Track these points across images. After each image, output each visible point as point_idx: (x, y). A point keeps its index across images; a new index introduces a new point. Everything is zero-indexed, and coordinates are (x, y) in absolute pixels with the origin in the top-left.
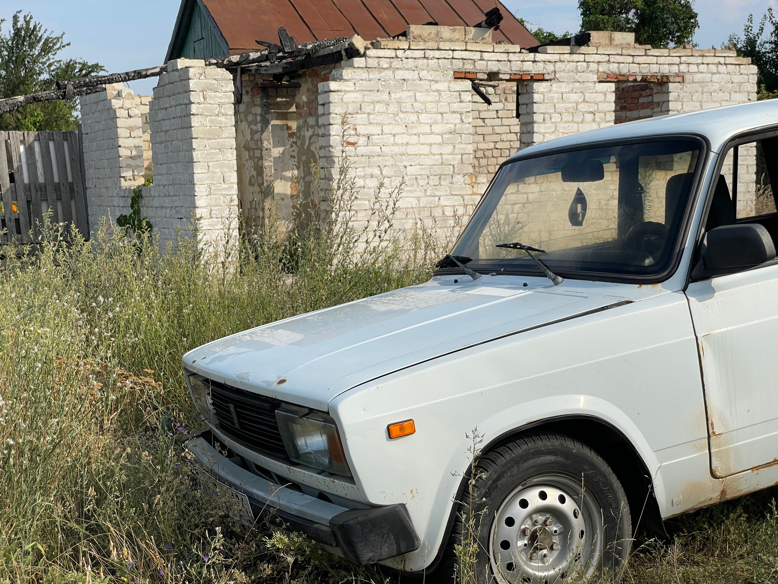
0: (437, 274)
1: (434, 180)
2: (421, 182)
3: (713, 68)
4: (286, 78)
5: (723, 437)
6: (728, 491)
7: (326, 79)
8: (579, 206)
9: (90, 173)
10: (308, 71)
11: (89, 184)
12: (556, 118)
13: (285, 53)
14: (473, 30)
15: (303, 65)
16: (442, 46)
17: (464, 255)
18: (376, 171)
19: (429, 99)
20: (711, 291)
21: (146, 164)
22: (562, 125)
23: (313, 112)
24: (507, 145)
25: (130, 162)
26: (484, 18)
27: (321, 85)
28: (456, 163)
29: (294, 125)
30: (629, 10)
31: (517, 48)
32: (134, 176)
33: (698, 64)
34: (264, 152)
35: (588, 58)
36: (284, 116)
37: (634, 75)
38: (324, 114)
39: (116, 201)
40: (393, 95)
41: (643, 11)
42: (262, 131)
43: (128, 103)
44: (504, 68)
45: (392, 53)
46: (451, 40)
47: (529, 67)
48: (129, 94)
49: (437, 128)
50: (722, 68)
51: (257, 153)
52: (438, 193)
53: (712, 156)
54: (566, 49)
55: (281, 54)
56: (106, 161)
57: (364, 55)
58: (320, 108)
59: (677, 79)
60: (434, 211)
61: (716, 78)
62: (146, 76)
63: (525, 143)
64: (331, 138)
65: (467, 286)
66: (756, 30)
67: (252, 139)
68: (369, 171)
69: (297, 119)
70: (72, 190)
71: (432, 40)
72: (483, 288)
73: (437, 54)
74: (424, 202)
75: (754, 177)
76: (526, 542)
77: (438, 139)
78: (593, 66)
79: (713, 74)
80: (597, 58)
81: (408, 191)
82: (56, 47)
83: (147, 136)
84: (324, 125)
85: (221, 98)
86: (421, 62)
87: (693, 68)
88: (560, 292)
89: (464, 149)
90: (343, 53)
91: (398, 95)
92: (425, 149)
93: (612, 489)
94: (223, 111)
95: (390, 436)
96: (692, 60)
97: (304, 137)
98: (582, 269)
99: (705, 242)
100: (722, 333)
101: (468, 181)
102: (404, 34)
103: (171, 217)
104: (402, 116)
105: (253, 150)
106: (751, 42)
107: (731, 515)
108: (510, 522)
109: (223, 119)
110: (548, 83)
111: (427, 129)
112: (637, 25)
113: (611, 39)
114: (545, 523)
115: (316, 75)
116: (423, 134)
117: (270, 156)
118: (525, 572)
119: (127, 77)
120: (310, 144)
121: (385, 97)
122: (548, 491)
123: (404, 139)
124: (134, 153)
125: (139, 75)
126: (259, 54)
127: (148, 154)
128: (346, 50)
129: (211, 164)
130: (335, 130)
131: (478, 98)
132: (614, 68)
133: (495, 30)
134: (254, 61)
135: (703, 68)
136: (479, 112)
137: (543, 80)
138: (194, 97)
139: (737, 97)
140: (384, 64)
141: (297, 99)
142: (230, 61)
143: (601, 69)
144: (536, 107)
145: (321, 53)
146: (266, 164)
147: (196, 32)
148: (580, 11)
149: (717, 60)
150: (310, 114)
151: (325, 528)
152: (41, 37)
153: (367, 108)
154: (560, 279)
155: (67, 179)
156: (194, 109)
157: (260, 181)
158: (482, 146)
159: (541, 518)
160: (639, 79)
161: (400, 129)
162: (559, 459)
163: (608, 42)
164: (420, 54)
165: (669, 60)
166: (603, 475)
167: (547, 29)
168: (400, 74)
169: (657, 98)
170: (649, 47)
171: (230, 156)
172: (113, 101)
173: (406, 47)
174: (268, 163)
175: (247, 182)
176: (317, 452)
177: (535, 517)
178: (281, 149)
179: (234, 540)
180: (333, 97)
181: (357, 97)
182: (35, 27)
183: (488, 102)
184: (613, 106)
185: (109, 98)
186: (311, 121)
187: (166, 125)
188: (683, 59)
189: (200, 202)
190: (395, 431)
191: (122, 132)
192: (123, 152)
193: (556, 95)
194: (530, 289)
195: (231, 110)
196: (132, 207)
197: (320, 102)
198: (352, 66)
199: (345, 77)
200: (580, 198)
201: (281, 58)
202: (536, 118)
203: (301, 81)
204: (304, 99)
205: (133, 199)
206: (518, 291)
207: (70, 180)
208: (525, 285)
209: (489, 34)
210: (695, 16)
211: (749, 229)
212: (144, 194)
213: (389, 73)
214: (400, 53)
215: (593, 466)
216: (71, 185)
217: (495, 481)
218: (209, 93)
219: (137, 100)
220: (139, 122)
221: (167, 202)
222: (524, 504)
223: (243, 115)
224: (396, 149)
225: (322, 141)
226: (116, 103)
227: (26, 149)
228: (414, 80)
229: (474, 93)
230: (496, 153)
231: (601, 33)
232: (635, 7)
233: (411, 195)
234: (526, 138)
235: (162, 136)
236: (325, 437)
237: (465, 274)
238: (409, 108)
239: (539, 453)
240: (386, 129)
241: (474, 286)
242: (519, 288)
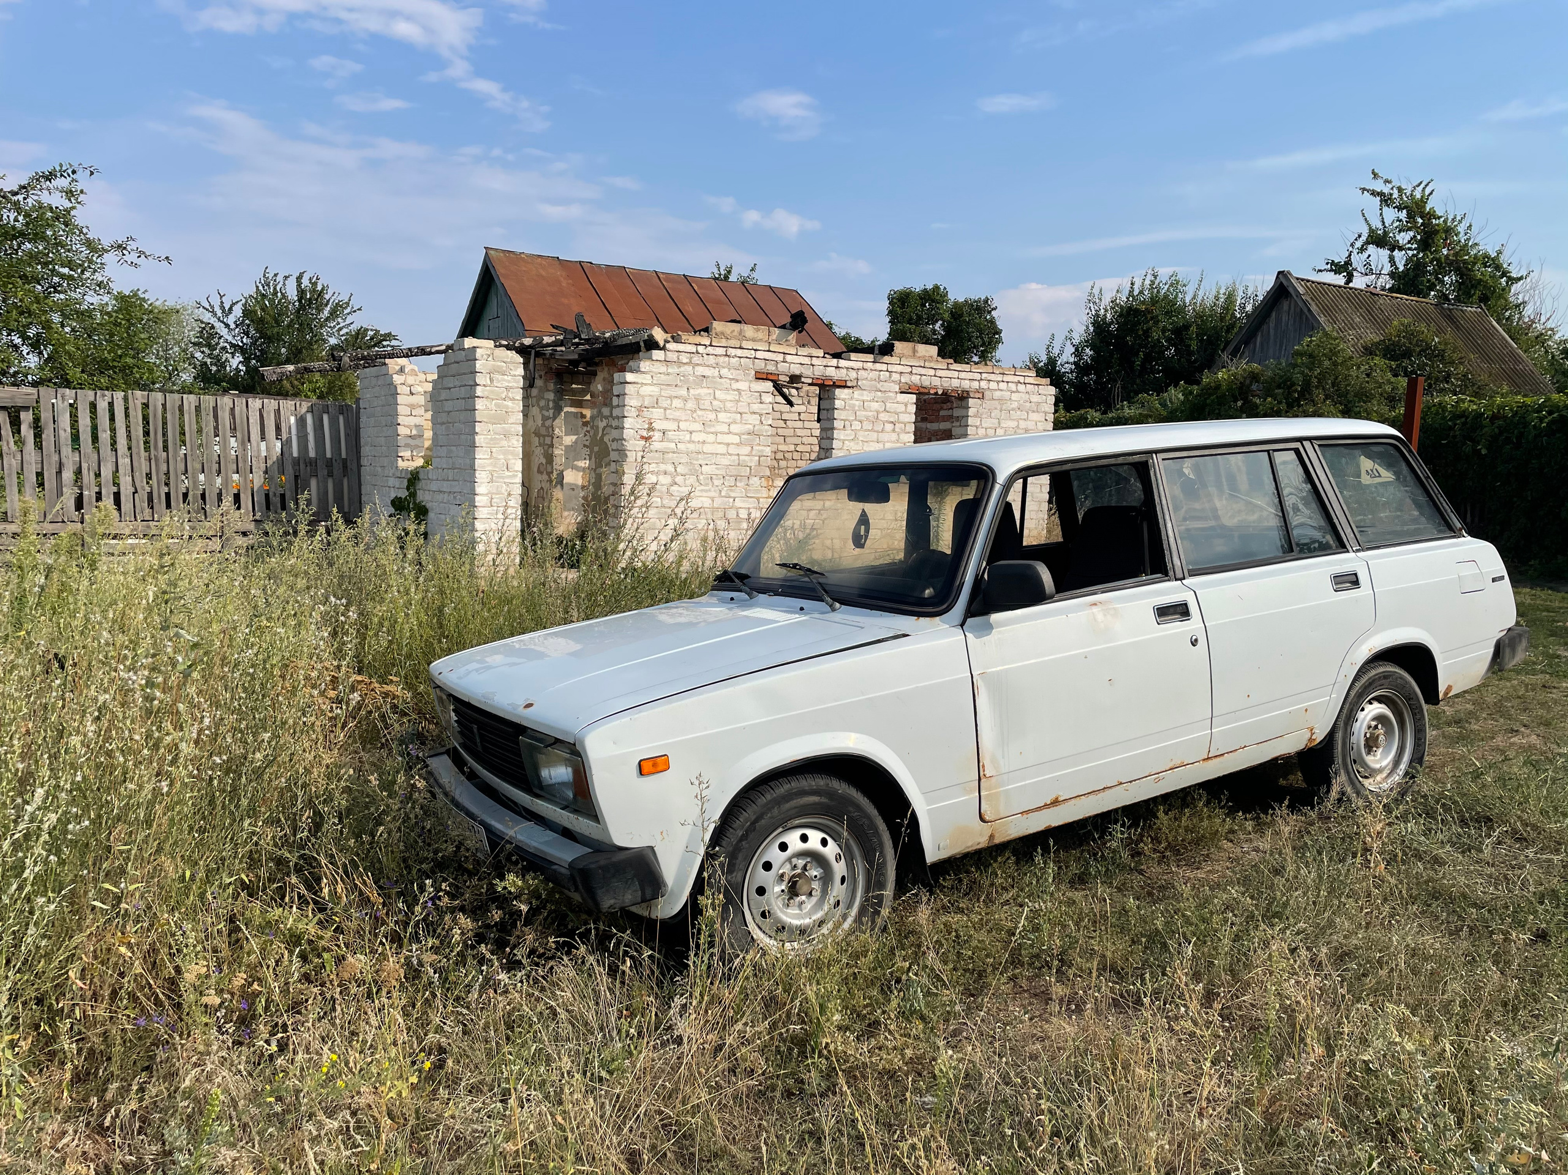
0: (714, 588)
1: (730, 481)
2: (716, 482)
3: (1013, 387)
4: (583, 364)
5: (993, 780)
6: (997, 835)
7: (623, 370)
8: (863, 527)
9: (366, 450)
10: (605, 360)
11: (364, 461)
12: (856, 425)
13: (581, 339)
14: (777, 331)
15: (600, 353)
16: (745, 344)
17: (743, 572)
18: (671, 468)
19: (729, 397)
20: (989, 627)
21: (427, 444)
22: (862, 433)
23: (608, 402)
24: (808, 448)
25: (410, 441)
26: (789, 320)
27: (616, 376)
28: (753, 464)
29: (588, 413)
30: (937, 321)
31: (821, 353)
32: (412, 456)
33: (998, 382)
34: (555, 440)
35: (890, 368)
36: (579, 404)
37: (936, 387)
38: (618, 406)
39: (392, 482)
40: (691, 391)
41: (949, 322)
42: (554, 418)
43: (410, 380)
44: (807, 372)
45: (693, 349)
46: (754, 340)
47: (831, 372)
48: (413, 370)
49: (734, 428)
50: (1021, 387)
51: (548, 440)
52: (733, 494)
53: (997, 488)
54: (870, 357)
55: (577, 340)
56: (383, 439)
57: (664, 348)
58: (615, 398)
59: (977, 395)
60: (728, 512)
61: (1015, 396)
62: (430, 353)
63: (826, 450)
64: (625, 431)
65: (744, 605)
66: (1056, 351)
67: (543, 425)
68: (663, 467)
69: (591, 408)
70: (345, 467)
71: (735, 338)
72: (758, 609)
73: (739, 352)
74: (718, 502)
75: (1047, 497)
76: (783, 887)
77: (736, 439)
78: (895, 377)
79: (1012, 392)
80: (899, 368)
81: (702, 491)
82: (346, 312)
83: (429, 415)
84: (618, 418)
85: (509, 382)
86: (722, 359)
87: (993, 385)
88: (837, 619)
89: (762, 451)
90: (642, 344)
91: (697, 392)
92: (722, 449)
93: (877, 833)
94: (510, 395)
95: (641, 773)
96: (992, 377)
97: (597, 427)
98: (861, 596)
99: (986, 576)
100: (997, 672)
101: (764, 484)
102: (706, 330)
103: (448, 502)
104: (699, 413)
105: (544, 436)
106: (1052, 362)
107: (999, 859)
108: (768, 866)
109: (510, 403)
110: (851, 390)
111: (725, 428)
112: (943, 336)
113: (914, 351)
114: (805, 868)
115: (614, 364)
116: (721, 433)
117: (561, 444)
118: (778, 920)
119: (410, 353)
120: (603, 435)
121: (684, 392)
122: (810, 833)
123: (701, 437)
124: (414, 432)
125: (423, 352)
126: (553, 338)
127: (428, 434)
128: (645, 341)
129: (494, 450)
130: (630, 423)
131: (780, 399)
132: (916, 379)
133: (800, 332)
134: (548, 345)
135: (1003, 386)
136: (781, 413)
137: (845, 387)
138: (479, 379)
139: (1034, 416)
140: (684, 358)
141: (592, 388)
142: (522, 344)
143: (903, 380)
144: (836, 414)
145: (619, 342)
146: (557, 452)
147: (493, 308)
148: (888, 319)
149: (1016, 379)
150: (605, 405)
151: (563, 871)
152: (328, 301)
153: (664, 403)
154: (837, 605)
155: (340, 454)
156: (479, 391)
157: (549, 470)
158: (782, 447)
159: (801, 863)
160: (940, 392)
161: (697, 426)
162: (824, 800)
163: (911, 353)
164: (722, 351)
165: (970, 376)
166: (868, 817)
167: (855, 334)
168: (700, 371)
169: (957, 413)
170: (951, 361)
171: (515, 442)
172: (395, 376)
173: (708, 343)
174: (558, 451)
175: (536, 469)
176: (563, 784)
177: (794, 861)
178: (574, 438)
179: (465, 877)
180: (629, 389)
181: (655, 390)
182: (323, 289)
183: (791, 404)
184: (913, 418)
185: (390, 372)
186: (606, 411)
187: (448, 406)
188: (984, 375)
189: (480, 489)
190: (646, 767)
191: (401, 409)
192: (402, 430)
193: (857, 403)
194: (806, 614)
195: (519, 395)
196: (408, 489)
197: (615, 393)
198: (650, 358)
199: (642, 369)
200: (864, 520)
201: (578, 344)
202: (836, 424)
203: (599, 369)
204: (600, 387)
205: (409, 480)
206: (794, 616)
207: (344, 455)
208: (802, 609)
209: (793, 336)
210: (999, 332)
211: (1030, 566)
212: (421, 476)
213: (689, 368)
214: (701, 349)
215: (858, 807)
216: (345, 461)
217: (754, 823)
218: (497, 376)
219: (422, 377)
220: (421, 400)
221: (445, 486)
222: (783, 847)
223: (534, 400)
224: (692, 447)
225: (615, 433)
226: (397, 379)
227: (297, 420)
228: (714, 377)
229: (776, 393)
230: (796, 456)
231: (905, 344)
232: (942, 319)
233: (705, 494)
234: (825, 444)
235: (443, 417)
236: (570, 770)
237: (741, 591)
238: (707, 404)
239: (803, 793)
240: (683, 425)
241: (751, 606)
242: (795, 613)
